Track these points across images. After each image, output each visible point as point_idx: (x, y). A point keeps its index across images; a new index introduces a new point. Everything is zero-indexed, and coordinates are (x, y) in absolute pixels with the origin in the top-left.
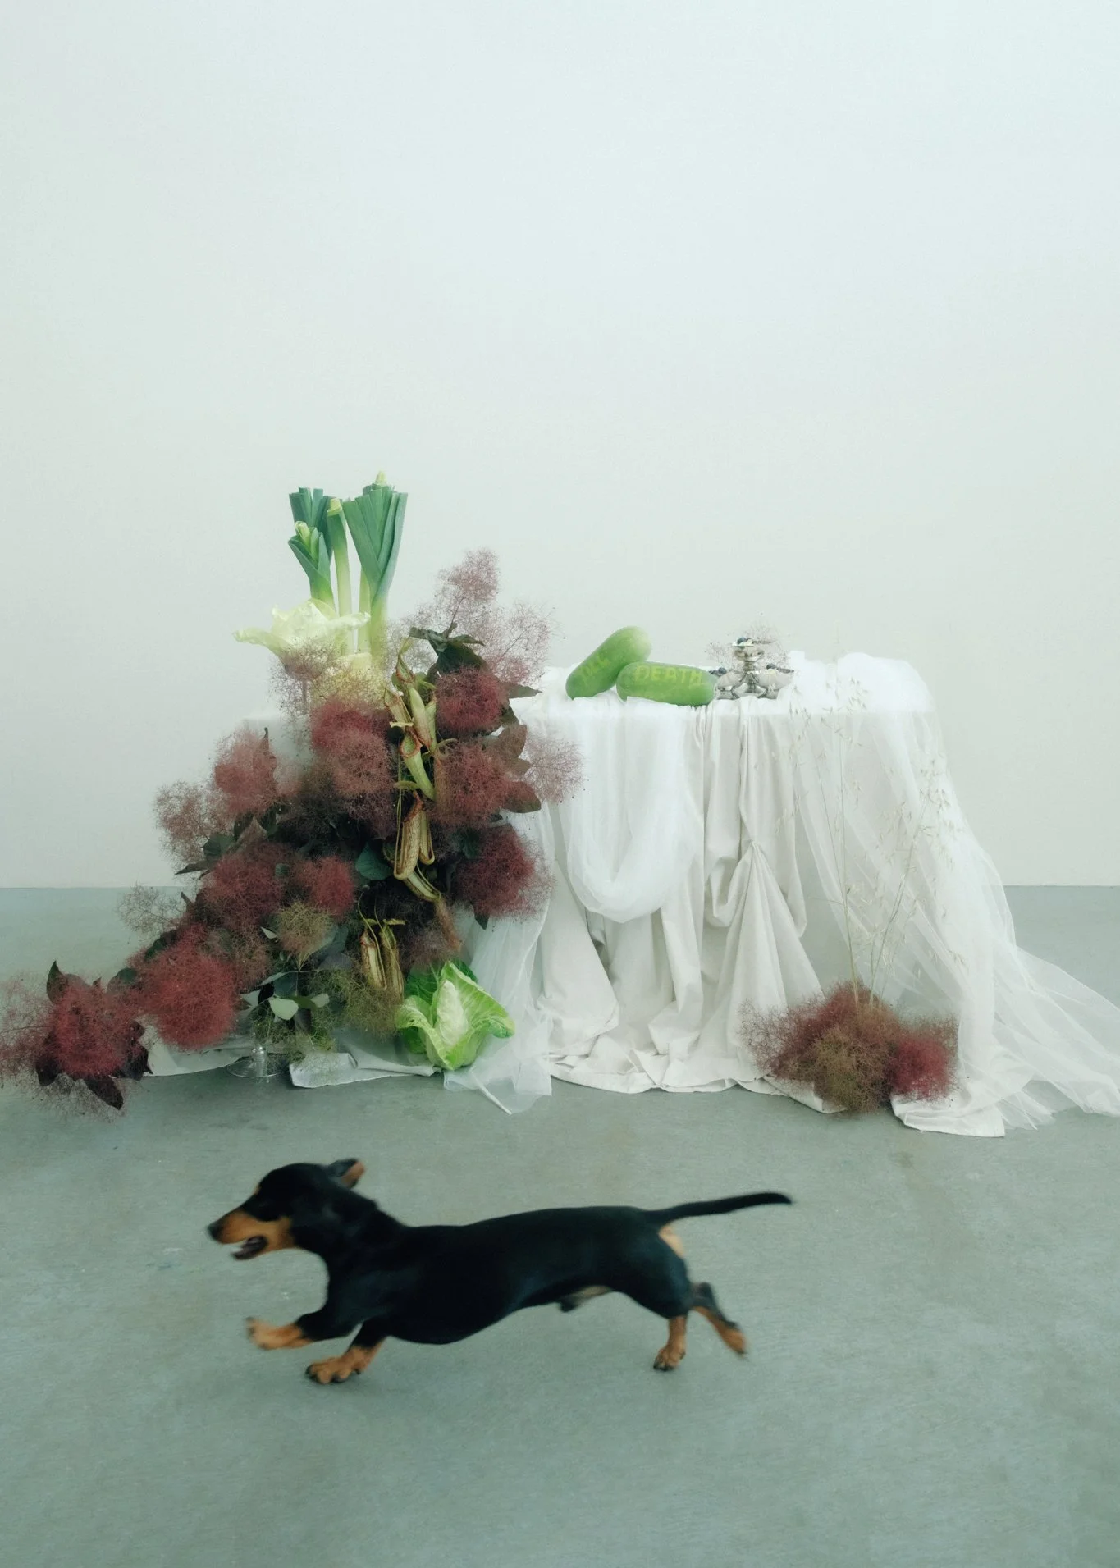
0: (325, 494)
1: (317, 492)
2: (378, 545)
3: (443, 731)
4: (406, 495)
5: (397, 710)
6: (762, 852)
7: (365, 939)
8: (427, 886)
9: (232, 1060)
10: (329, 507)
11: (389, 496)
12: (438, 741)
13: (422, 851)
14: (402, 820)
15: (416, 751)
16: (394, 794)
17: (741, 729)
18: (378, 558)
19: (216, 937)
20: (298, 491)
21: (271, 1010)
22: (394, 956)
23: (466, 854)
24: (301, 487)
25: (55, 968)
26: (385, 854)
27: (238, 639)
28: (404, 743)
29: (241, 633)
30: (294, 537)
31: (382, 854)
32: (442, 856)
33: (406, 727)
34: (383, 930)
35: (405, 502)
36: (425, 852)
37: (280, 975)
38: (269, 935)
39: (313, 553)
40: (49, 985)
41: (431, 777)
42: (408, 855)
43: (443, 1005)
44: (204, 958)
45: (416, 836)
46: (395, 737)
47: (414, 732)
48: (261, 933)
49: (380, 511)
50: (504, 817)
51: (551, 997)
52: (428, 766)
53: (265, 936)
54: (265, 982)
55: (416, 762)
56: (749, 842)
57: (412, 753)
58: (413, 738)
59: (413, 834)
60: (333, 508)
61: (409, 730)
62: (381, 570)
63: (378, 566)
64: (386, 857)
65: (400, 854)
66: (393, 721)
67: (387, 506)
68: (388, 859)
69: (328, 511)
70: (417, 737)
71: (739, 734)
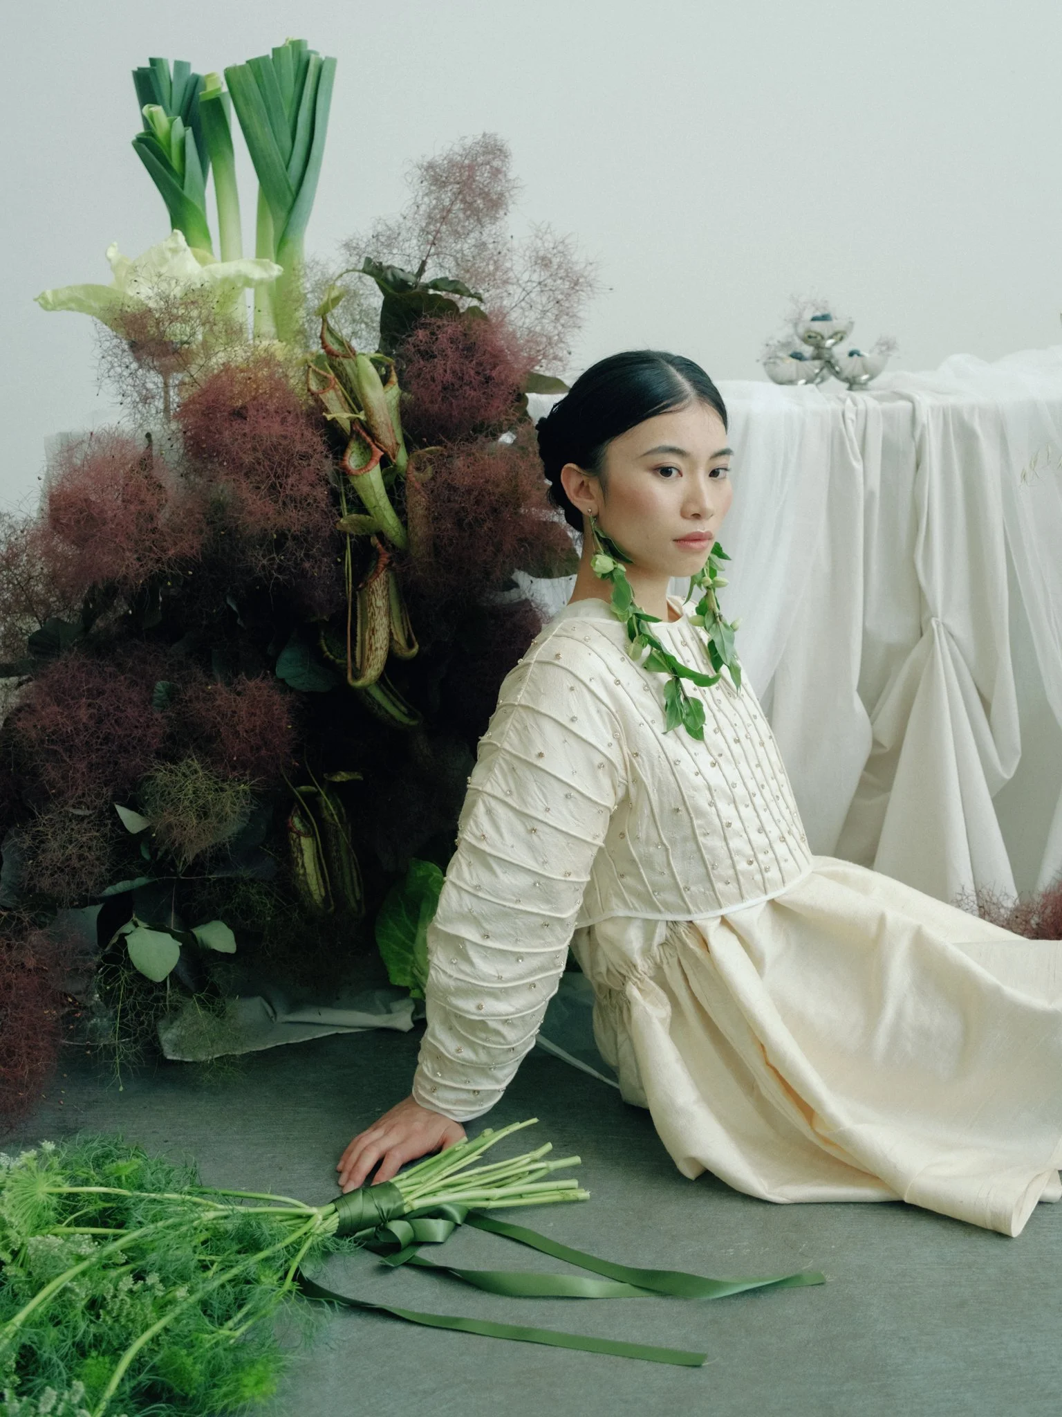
0: (194, 70)
1: (180, 66)
2: (289, 143)
4: (333, 62)
5: (332, 398)
7: (297, 822)
8: (398, 704)
10: (204, 88)
11: (304, 60)
12: (409, 450)
13: (395, 637)
14: (355, 584)
15: (373, 463)
16: (337, 542)
18: (288, 167)
20: (147, 65)
24: (152, 56)
26: (325, 649)
27: (44, 304)
28: (349, 452)
30: (142, 134)
31: (320, 646)
32: (428, 645)
33: (352, 422)
35: (333, 70)
36: (400, 639)
39: (175, 162)
41: (401, 511)
42: (370, 647)
45: (382, 613)
46: (337, 440)
47: (366, 432)
49: (290, 88)
50: (523, 587)
52: (395, 487)
55: (373, 481)
57: (365, 466)
58: (364, 440)
59: (378, 607)
60: (210, 88)
61: (358, 427)
62: (294, 188)
63: (287, 181)
64: (328, 653)
65: (356, 645)
66: (327, 410)
67: (301, 73)
68: (331, 657)
69: (201, 93)
70: (373, 441)
71: (913, 436)
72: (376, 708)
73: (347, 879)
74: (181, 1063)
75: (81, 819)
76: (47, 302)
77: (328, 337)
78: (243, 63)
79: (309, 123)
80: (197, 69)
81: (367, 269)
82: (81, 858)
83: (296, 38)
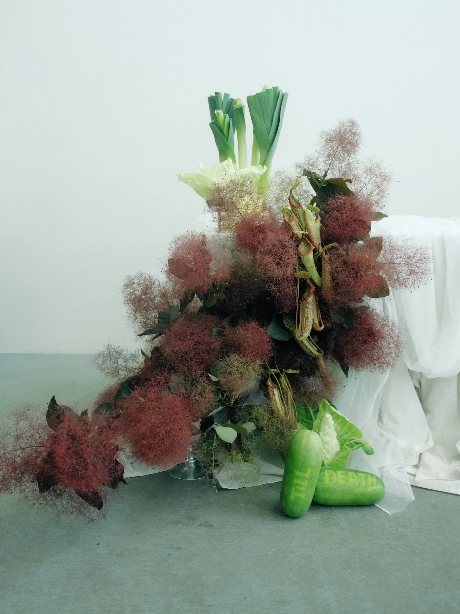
0: (232, 97)
1: (226, 95)
2: (269, 125)
3: (326, 238)
4: (287, 94)
5: (294, 224)
7: (269, 383)
8: (314, 346)
9: (171, 466)
10: (235, 103)
11: (277, 93)
12: (323, 247)
13: (315, 321)
14: (300, 299)
15: (310, 251)
16: (295, 281)
18: (268, 134)
19: (175, 379)
20: (214, 95)
21: (217, 435)
22: (290, 395)
23: (344, 325)
25: (53, 400)
26: (286, 324)
27: (180, 178)
28: (300, 245)
29: (183, 175)
30: (213, 120)
31: (283, 324)
32: (329, 325)
33: (303, 234)
34: (283, 376)
35: (287, 97)
36: (317, 322)
37: (220, 408)
38: (214, 378)
39: (225, 131)
40: (48, 415)
41: (320, 270)
42: (306, 324)
43: (325, 430)
44: (167, 396)
45: (311, 311)
47: (307, 238)
48: (208, 377)
49: (271, 104)
50: (365, 300)
51: (387, 424)
52: (319, 262)
53: (211, 380)
54: (211, 414)
55: (309, 259)
57: (307, 252)
58: (307, 242)
59: (309, 309)
60: (238, 104)
61: (304, 237)
62: (270, 142)
63: (268, 139)
64: (286, 326)
65: (299, 323)
66: (293, 230)
67: (276, 99)
68: (288, 327)
69: (234, 106)
70: (311, 242)
72: (305, 348)
77: (292, 200)
78: (255, 94)
79: (277, 118)
80: (232, 96)
81: (305, 174)
83: (274, 86)
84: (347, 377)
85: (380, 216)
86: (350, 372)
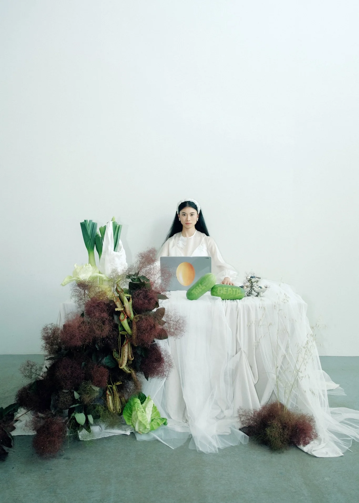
5: (118, 304)
6: (244, 352)
8: (129, 369)
12: (134, 316)
13: (129, 356)
15: (125, 319)
17: (238, 309)
28: (121, 315)
31: (114, 357)
32: (136, 357)
33: (122, 310)
34: (114, 386)
35: (121, 227)
37: (78, 405)
41: (131, 328)
42: (124, 359)
46: (119, 313)
47: (125, 311)
50: (156, 341)
52: (130, 323)
54: (71, 407)
55: (125, 323)
56: (240, 349)
58: (124, 313)
59: (126, 351)
65: (121, 359)
66: (117, 307)
70: (126, 314)
71: (237, 311)
73: (118, 405)
74: (83, 441)
75: (67, 393)
76: (63, 285)
77: (118, 288)
79: (116, 238)
82: (67, 401)
84: (148, 380)
85: (165, 297)
86: (149, 379)
